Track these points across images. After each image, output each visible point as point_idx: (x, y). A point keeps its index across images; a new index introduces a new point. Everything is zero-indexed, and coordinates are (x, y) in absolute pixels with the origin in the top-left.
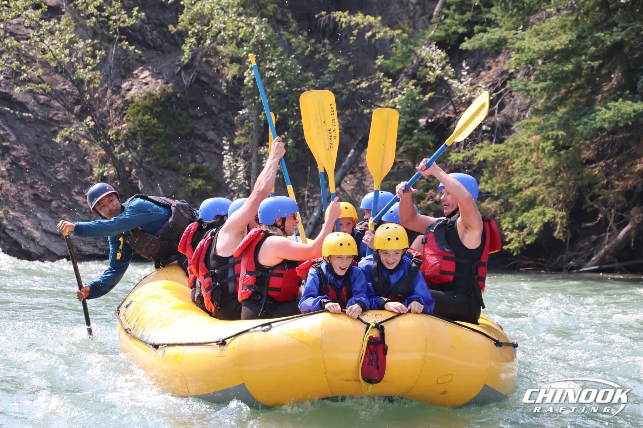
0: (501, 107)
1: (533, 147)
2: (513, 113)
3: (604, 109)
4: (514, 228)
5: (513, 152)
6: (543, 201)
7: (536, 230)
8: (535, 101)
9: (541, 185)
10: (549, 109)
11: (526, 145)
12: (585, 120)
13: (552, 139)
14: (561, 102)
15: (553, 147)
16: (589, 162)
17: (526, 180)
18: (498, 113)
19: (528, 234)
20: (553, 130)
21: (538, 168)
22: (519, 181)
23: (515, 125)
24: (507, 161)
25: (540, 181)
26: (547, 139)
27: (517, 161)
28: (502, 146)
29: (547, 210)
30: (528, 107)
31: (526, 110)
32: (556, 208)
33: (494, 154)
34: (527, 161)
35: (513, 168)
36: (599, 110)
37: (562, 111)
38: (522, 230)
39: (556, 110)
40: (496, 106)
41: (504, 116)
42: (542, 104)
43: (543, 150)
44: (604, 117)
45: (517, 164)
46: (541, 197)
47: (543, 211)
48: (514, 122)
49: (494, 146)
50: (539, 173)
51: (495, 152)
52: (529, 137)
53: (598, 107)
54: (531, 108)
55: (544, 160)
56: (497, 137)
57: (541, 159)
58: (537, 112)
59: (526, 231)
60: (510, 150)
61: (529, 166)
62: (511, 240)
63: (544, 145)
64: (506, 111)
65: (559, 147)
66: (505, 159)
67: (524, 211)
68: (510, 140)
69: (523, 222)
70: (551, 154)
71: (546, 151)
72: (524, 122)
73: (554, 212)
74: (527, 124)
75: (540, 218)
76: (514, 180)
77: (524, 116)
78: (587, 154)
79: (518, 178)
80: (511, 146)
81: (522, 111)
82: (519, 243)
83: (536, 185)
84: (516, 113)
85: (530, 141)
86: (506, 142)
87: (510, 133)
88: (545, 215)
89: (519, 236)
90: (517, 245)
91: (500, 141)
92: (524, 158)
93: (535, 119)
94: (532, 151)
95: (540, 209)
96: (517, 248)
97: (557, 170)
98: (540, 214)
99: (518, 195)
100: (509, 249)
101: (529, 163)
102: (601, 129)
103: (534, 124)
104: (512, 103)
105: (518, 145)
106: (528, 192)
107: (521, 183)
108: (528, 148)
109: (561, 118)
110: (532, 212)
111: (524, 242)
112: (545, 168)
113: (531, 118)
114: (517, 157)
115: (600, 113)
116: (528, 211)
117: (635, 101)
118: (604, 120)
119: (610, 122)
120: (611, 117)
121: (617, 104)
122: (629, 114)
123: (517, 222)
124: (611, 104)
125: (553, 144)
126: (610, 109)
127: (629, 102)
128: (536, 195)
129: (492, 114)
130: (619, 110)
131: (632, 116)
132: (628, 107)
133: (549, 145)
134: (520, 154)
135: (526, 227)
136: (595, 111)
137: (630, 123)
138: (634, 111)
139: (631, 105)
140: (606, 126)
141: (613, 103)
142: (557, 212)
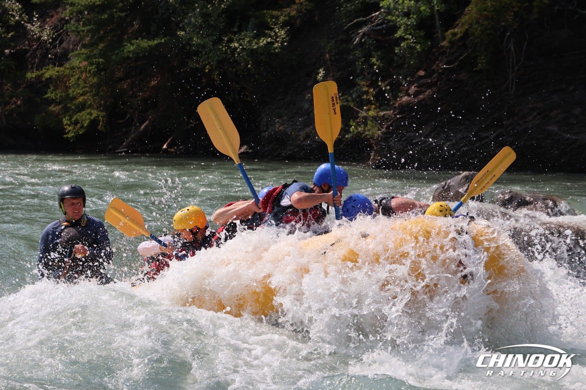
0: (61, 42)
1: (83, 69)
2: (69, 47)
3: (129, 45)
4: (71, 123)
5: (69, 73)
6: (90, 106)
7: (85, 125)
8: (84, 39)
9: (88, 95)
10: (93, 44)
11: (78, 68)
12: (117, 51)
13: (96, 64)
14: (101, 39)
15: (96, 70)
16: (120, 80)
17: (78, 91)
18: (59, 46)
19: (81, 127)
20: (96, 58)
21: (86, 83)
22: (73, 92)
23: (70, 55)
24: (65, 79)
25: (87, 92)
26: (92, 64)
27: (72, 79)
28: (62, 69)
29: (93, 111)
30: (79, 43)
31: (77, 45)
32: (99, 110)
33: (57, 74)
34: (79, 78)
35: (70, 83)
36: (126, 45)
37: (101, 45)
38: (77, 125)
39: (98, 45)
40: (58, 42)
41: (63, 48)
42: (88, 41)
43: (90, 71)
44: (129, 50)
45: (73, 80)
46: (89, 103)
47: (90, 112)
48: (69, 53)
49: (57, 69)
50: (87, 87)
51: (57, 72)
52: (80, 62)
53: (125, 43)
54: (81, 44)
55: (90, 79)
56: (59, 63)
57: (89, 77)
58: (84, 46)
59: (79, 125)
60: (67, 71)
61: (81, 82)
62: (69, 131)
63: (90, 68)
64: (64, 45)
65: (100, 69)
66: (64, 77)
67: (78, 112)
68: (67, 65)
69: (77, 119)
70: (95, 74)
71: (92, 72)
72: (77, 52)
73: (98, 113)
74: (79, 54)
75: (88, 117)
76: (70, 91)
77: (77, 49)
78: (119, 75)
79: (72, 89)
80: (68, 69)
81: (75, 46)
82: (75, 133)
83: (85, 95)
84: (71, 47)
85: (81, 65)
86: (64, 66)
87: (68, 60)
88: (91, 114)
89: (74, 128)
90: (73, 134)
91: (61, 65)
92: (77, 76)
93: (84, 51)
94: (82, 72)
95: (89, 111)
96: (73, 136)
97: (98, 86)
98: (88, 114)
99: (74, 102)
100: (67, 138)
101: (81, 80)
102: (128, 58)
103: (83, 54)
104: (68, 40)
105: (73, 68)
106: (81, 99)
107: (75, 93)
108: (79, 70)
109: (101, 50)
110: (83, 112)
111: (78, 133)
112: (91, 83)
113: (81, 50)
114: (72, 76)
115: (127, 47)
116: (80, 112)
117: (149, 40)
118: (129, 52)
119: (133, 53)
120: (134, 50)
121: (137, 41)
122: (146, 48)
123: (73, 119)
124: (134, 41)
125: (96, 68)
126: (132, 44)
127: (146, 40)
128: (85, 102)
129: (55, 47)
130: (139, 46)
131: (148, 49)
132: (145, 43)
133: (93, 68)
134: (74, 74)
135: (79, 123)
136: (123, 46)
137: (146, 54)
138: (149, 46)
139: (147, 42)
140: (131, 55)
141: (135, 41)
142: (99, 113)
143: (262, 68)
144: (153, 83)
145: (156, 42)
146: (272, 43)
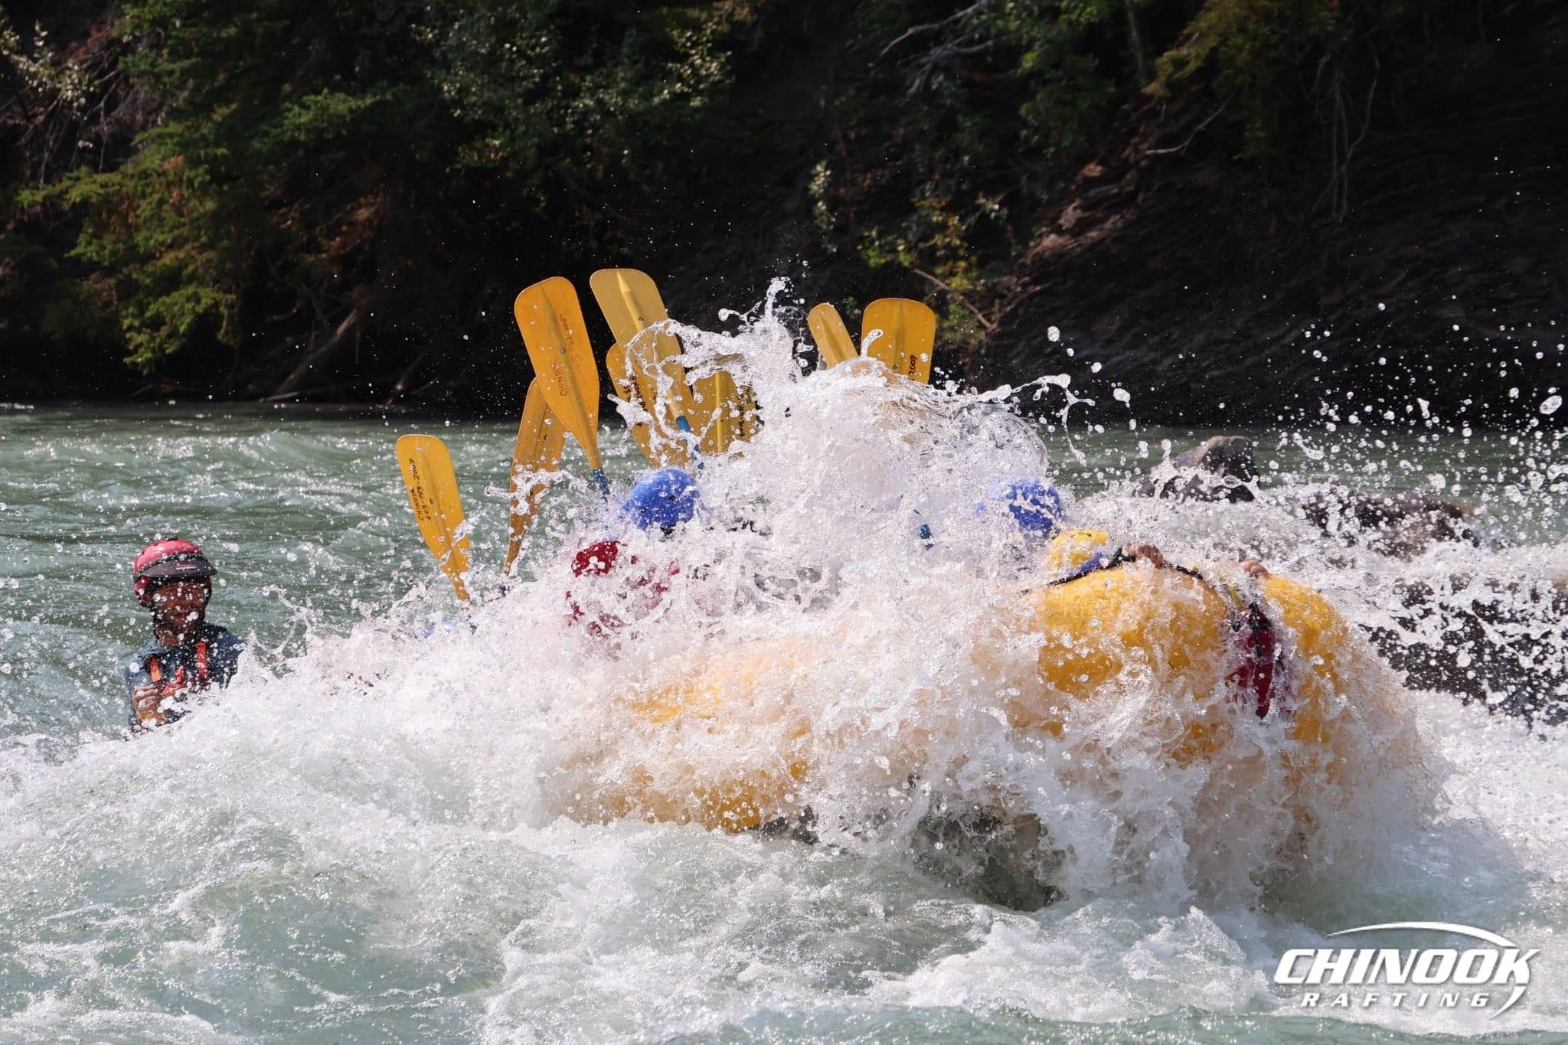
0: (111, 106)
1: (171, 178)
2: (133, 116)
3: (297, 109)
4: (143, 324)
5: (136, 187)
6: (193, 278)
7: (182, 329)
8: (173, 95)
9: (188, 246)
10: (200, 108)
11: (159, 175)
12: (265, 128)
13: (206, 162)
14: (220, 96)
15: (208, 177)
16: (275, 204)
17: (161, 238)
18: (107, 114)
19: (170, 336)
20: (207, 146)
21: (181, 215)
22: (147, 239)
23: (138, 138)
24: (125, 206)
25: (186, 241)
26: (194, 163)
27: (144, 204)
28: (115, 177)
29: (202, 292)
30: (161, 106)
31: (156, 111)
32: (219, 289)
33: (101, 191)
34: (161, 202)
35: (137, 217)
36: (289, 110)
37: (220, 113)
38: (158, 330)
39: (213, 111)
40: (102, 104)
41: (118, 121)
42: (185, 100)
43: (190, 182)
44: (297, 122)
45: (145, 209)
46: (191, 268)
47: (195, 293)
48: (134, 133)
49: (101, 178)
50: (184, 224)
51: (102, 186)
52: (163, 159)
53: (288, 105)
54: (165, 108)
55: (194, 203)
56: (106, 162)
57: (189, 199)
58: (175, 114)
59: (164, 331)
60: (130, 184)
61: (167, 212)
62: (140, 345)
63: (192, 174)
64: (120, 112)
65: (218, 177)
66: (122, 201)
67: (160, 295)
68: (129, 168)
69: (158, 314)
70: (204, 191)
71: (196, 185)
72: (154, 132)
73: (215, 295)
74: (160, 136)
75: (189, 306)
76: (139, 238)
77: (154, 123)
78: (270, 191)
79: (144, 233)
80: (132, 176)
81: (149, 113)
82: (153, 350)
83: (181, 246)
84: (139, 117)
85: (167, 166)
86: (122, 168)
87: (131, 152)
88: (198, 301)
89: (152, 339)
90: (149, 355)
91: (111, 168)
92: (156, 197)
93: (174, 127)
94: (169, 185)
95: (190, 290)
96: (148, 361)
97: (216, 219)
98: (188, 299)
99: (150, 268)
100: (134, 364)
101: (166, 207)
102: (294, 144)
103: (171, 136)
104: (130, 97)
105: (145, 175)
106: (168, 259)
107: (152, 242)
108: (162, 179)
109: (220, 125)
110: (175, 295)
111: (163, 350)
112: (195, 215)
113: (166, 125)
114: (144, 196)
115: (290, 115)
116: (168, 294)
117: (353, 94)
118: (298, 128)
119: (308, 131)
120: (310, 121)
121: (319, 98)
122: (343, 117)
123: (148, 314)
124: (309, 99)
125: (207, 172)
126: (307, 108)
127: (341, 96)
128: (182, 265)
129: (94, 119)
130: (325, 109)
131: (348, 119)
132: (341, 104)
133: (200, 174)
134: (149, 190)
135: (164, 323)
136: (280, 113)
137: (344, 133)
138: (351, 110)
139: (344, 101)
140: (302, 137)
141: (312, 97)
142: (219, 296)
143: (661, 165)
144: (363, 214)
145: (369, 101)
146: (684, 97)
